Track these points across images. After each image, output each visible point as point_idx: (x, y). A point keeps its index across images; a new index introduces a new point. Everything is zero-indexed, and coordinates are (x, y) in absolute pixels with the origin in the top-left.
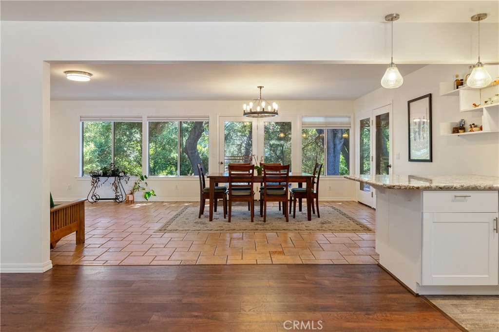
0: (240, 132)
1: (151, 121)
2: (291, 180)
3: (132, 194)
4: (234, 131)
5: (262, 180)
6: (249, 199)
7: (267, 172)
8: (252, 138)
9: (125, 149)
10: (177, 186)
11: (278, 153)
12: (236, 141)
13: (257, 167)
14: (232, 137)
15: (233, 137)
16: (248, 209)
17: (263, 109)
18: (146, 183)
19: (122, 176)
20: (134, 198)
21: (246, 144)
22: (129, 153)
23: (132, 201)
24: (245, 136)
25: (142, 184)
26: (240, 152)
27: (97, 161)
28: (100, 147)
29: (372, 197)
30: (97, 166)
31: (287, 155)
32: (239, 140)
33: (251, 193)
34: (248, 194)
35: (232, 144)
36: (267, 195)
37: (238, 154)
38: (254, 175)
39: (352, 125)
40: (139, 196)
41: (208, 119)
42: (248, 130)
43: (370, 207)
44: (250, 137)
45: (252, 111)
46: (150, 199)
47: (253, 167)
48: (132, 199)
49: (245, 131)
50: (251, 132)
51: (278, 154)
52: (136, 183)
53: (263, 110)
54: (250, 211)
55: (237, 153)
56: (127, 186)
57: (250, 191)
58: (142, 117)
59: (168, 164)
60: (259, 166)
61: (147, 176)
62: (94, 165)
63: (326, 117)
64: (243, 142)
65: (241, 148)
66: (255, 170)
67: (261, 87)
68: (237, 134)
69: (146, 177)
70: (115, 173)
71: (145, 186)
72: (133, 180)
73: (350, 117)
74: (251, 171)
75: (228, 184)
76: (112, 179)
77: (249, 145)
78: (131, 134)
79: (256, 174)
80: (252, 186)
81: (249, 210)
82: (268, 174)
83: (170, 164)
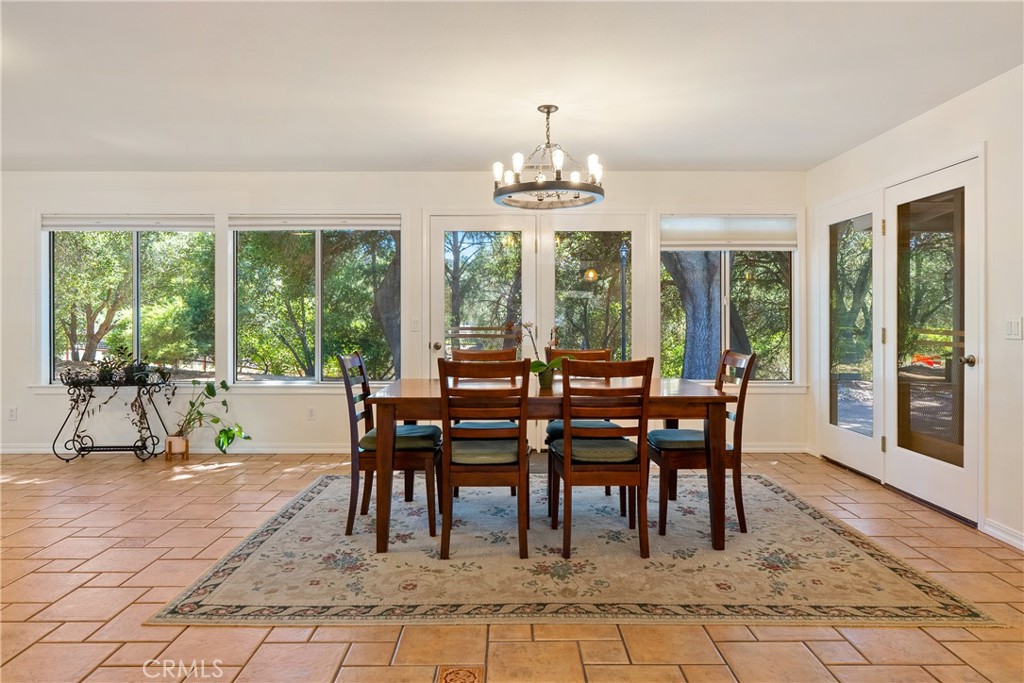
0: (496, 274)
1: (240, 229)
2: (653, 409)
3: (180, 434)
4: (483, 273)
5: (556, 411)
6: (513, 476)
7: (573, 385)
8: (520, 288)
9: (252, 310)
10: (312, 411)
11: (576, 318)
12: (487, 294)
13: (539, 364)
14: (479, 285)
15: (481, 286)
16: (510, 493)
17: (558, 173)
18: (224, 403)
19: (157, 384)
20: (187, 446)
21: (508, 300)
22: (261, 319)
23: (182, 454)
24: (506, 283)
25: (211, 407)
26: (496, 317)
27: (192, 336)
28: (200, 307)
29: (884, 450)
30: (190, 345)
31: (593, 324)
32: (495, 292)
33: (518, 454)
34: (510, 459)
35: (480, 301)
36: (575, 462)
37: (492, 322)
38: (530, 395)
39: (801, 242)
40: (203, 439)
41: (398, 222)
42: (512, 269)
43: (878, 482)
44: (517, 287)
45: (522, 180)
46: (231, 449)
47: (525, 368)
48: (183, 450)
49: (507, 272)
50: (518, 274)
51: (575, 321)
52: (192, 404)
53: (558, 178)
54: (516, 498)
55: (489, 319)
56: (169, 412)
57: (514, 446)
58: (213, 218)
59: (343, 343)
60: (543, 359)
61: (230, 383)
62: (183, 345)
63: (727, 217)
64: (503, 296)
65: (497, 308)
66: (532, 374)
67: (548, 109)
68: (489, 280)
69: (224, 385)
70: (135, 377)
71: (220, 412)
72: (187, 391)
73: (793, 218)
74: (519, 379)
75: (439, 424)
76: (130, 392)
77: (515, 303)
78: (264, 278)
79: (534, 390)
80: (522, 429)
81: (513, 494)
82: (577, 391)
83: (349, 341)
